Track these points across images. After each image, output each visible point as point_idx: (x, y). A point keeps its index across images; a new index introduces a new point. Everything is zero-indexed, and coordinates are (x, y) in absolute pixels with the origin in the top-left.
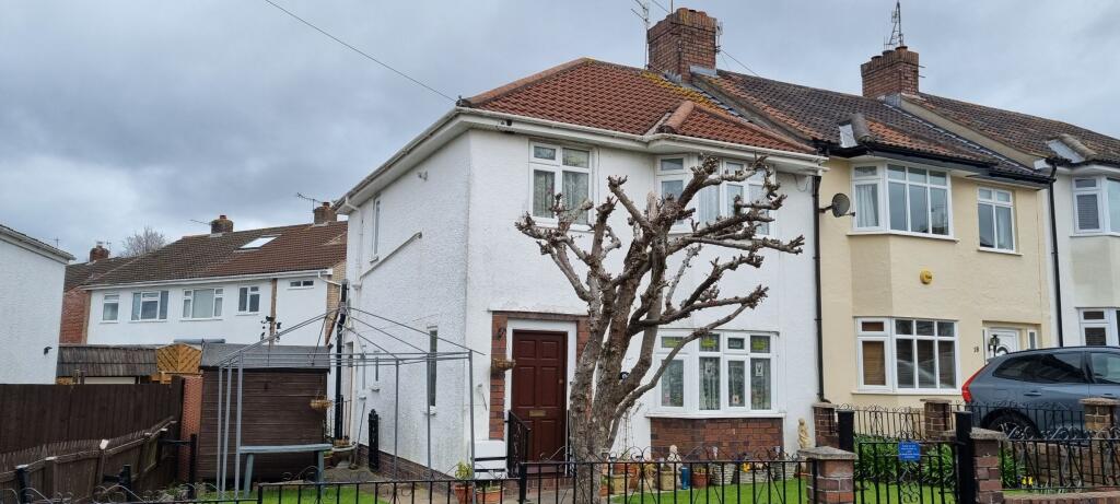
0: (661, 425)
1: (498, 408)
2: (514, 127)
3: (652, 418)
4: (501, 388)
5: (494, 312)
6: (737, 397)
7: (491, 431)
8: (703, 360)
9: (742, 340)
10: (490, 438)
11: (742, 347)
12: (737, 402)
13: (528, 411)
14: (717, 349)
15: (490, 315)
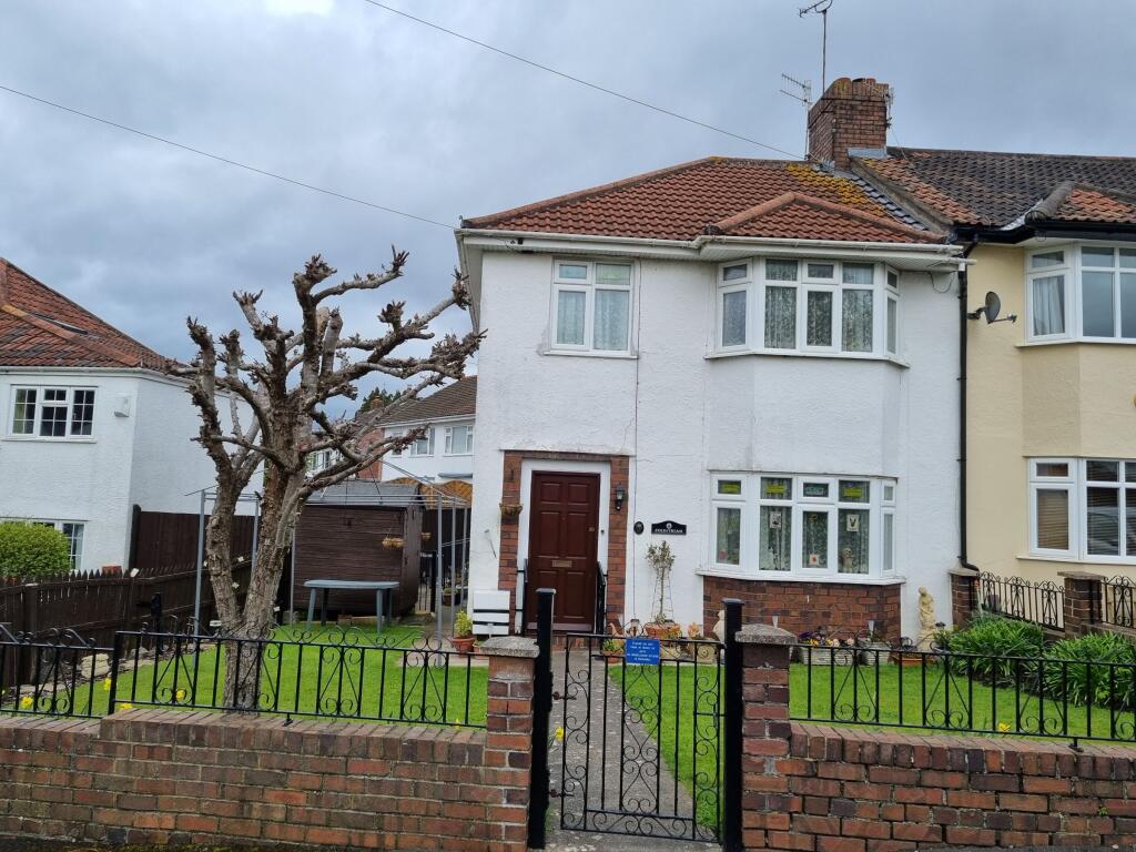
0: (714, 585)
1: (509, 557)
2: (527, 245)
3: (705, 576)
4: (513, 536)
5: (507, 452)
6: (817, 557)
7: (500, 581)
8: (766, 510)
9: (826, 486)
10: (500, 589)
11: (826, 495)
12: (817, 563)
13: (550, 562)
14: (789, 496)
15: (503, 454)
